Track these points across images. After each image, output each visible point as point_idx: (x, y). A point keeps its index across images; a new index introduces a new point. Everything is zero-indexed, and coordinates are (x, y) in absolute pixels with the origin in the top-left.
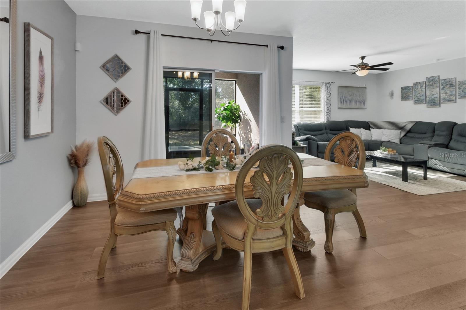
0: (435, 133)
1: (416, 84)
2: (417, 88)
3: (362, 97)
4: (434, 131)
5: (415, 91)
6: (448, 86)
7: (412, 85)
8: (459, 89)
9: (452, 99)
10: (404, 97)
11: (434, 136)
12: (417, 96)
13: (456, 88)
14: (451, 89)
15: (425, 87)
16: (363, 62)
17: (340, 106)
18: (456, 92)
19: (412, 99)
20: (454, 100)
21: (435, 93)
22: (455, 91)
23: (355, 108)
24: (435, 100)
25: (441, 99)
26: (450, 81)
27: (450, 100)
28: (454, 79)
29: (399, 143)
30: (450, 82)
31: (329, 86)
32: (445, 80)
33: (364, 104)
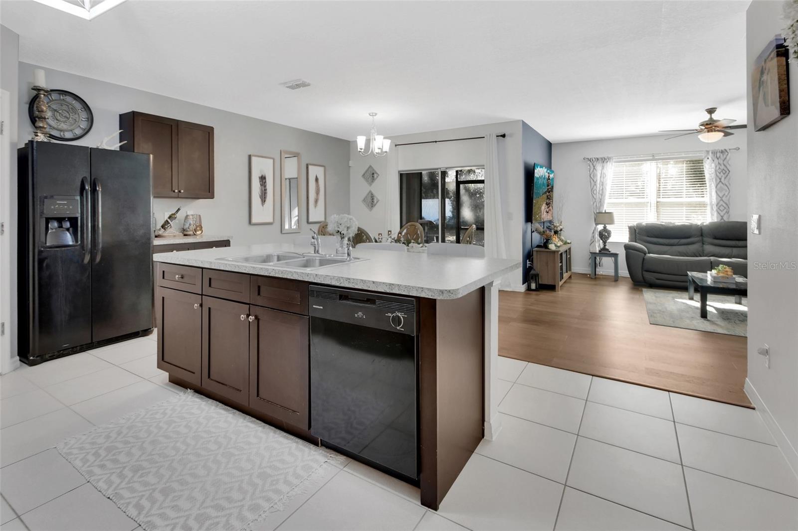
16: (711, 118)
31: (723, 157)
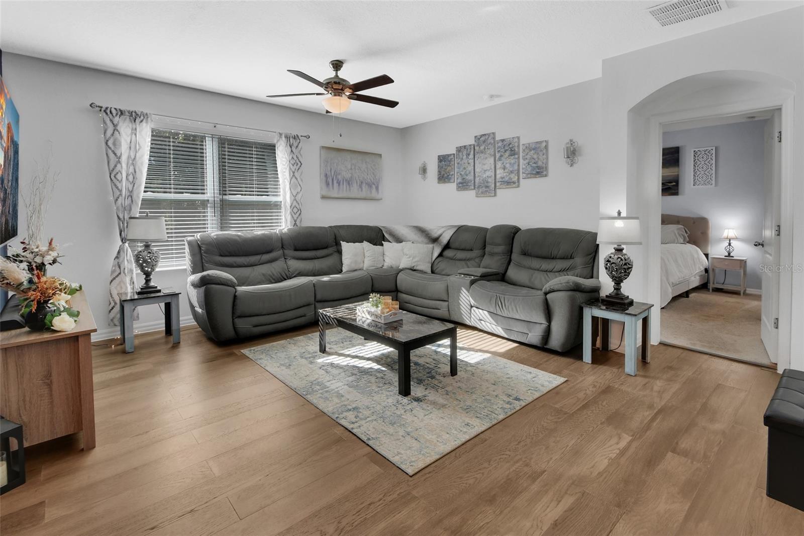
0: (487, 249)
1: (459, 150)
2: (461, 157)
3: (374, 174)
4: (485, 246)
5: (458, 163)
6: (507, 154)
7: (455, 152)
8: (524, 159)
9: (513, 180)
10: (443, 177)
11: (484, 256)
12: (461, 174)
13: (519, 157)
14: (512, 160)
15: (473, 157)
16: (337, 76)
17: (325, 193)
18: (519, 165)
19: (453, 180)
20: (517, 182)
21: (489, 169)
22: (517, 164)
23: (358, 196)
24: (487, 182)
25: (497, 181)
26: (510, 144)
27: (511, 181)
28: (516, 140)
29: (429, 271)
30: (511, 146)
31: (295, 144)
32: (503, 141)
33: (377, 188)
